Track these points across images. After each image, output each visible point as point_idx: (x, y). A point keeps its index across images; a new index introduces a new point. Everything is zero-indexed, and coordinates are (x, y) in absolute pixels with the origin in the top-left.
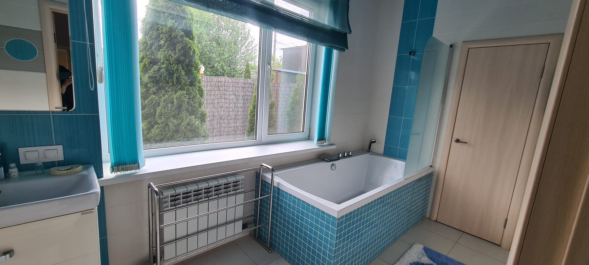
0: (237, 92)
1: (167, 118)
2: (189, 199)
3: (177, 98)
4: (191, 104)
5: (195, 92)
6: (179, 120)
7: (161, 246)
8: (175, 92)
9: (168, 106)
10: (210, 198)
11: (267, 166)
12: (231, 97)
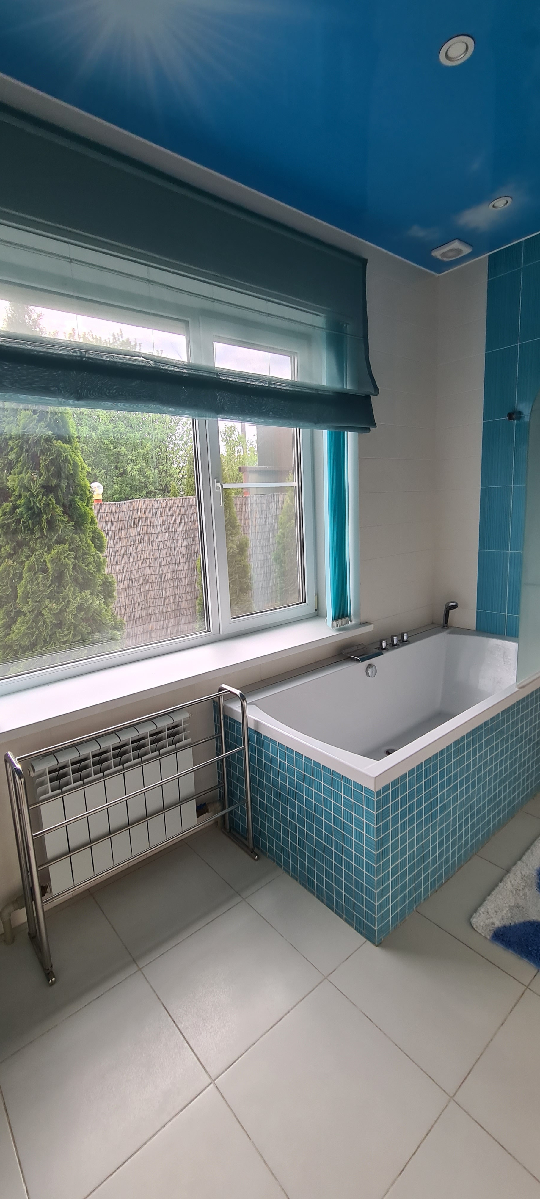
0: (171, 526)
1: (39, 601)
2: (84, 772)
3: (52, 561)
4: (81, 569)
5: (86, 543)
6: (61, 603)
7: (39, 869)
8: (48, 550)
9: (39, 577)
10: (125, 765)
11: (231, 690)
12: (161, 537)
